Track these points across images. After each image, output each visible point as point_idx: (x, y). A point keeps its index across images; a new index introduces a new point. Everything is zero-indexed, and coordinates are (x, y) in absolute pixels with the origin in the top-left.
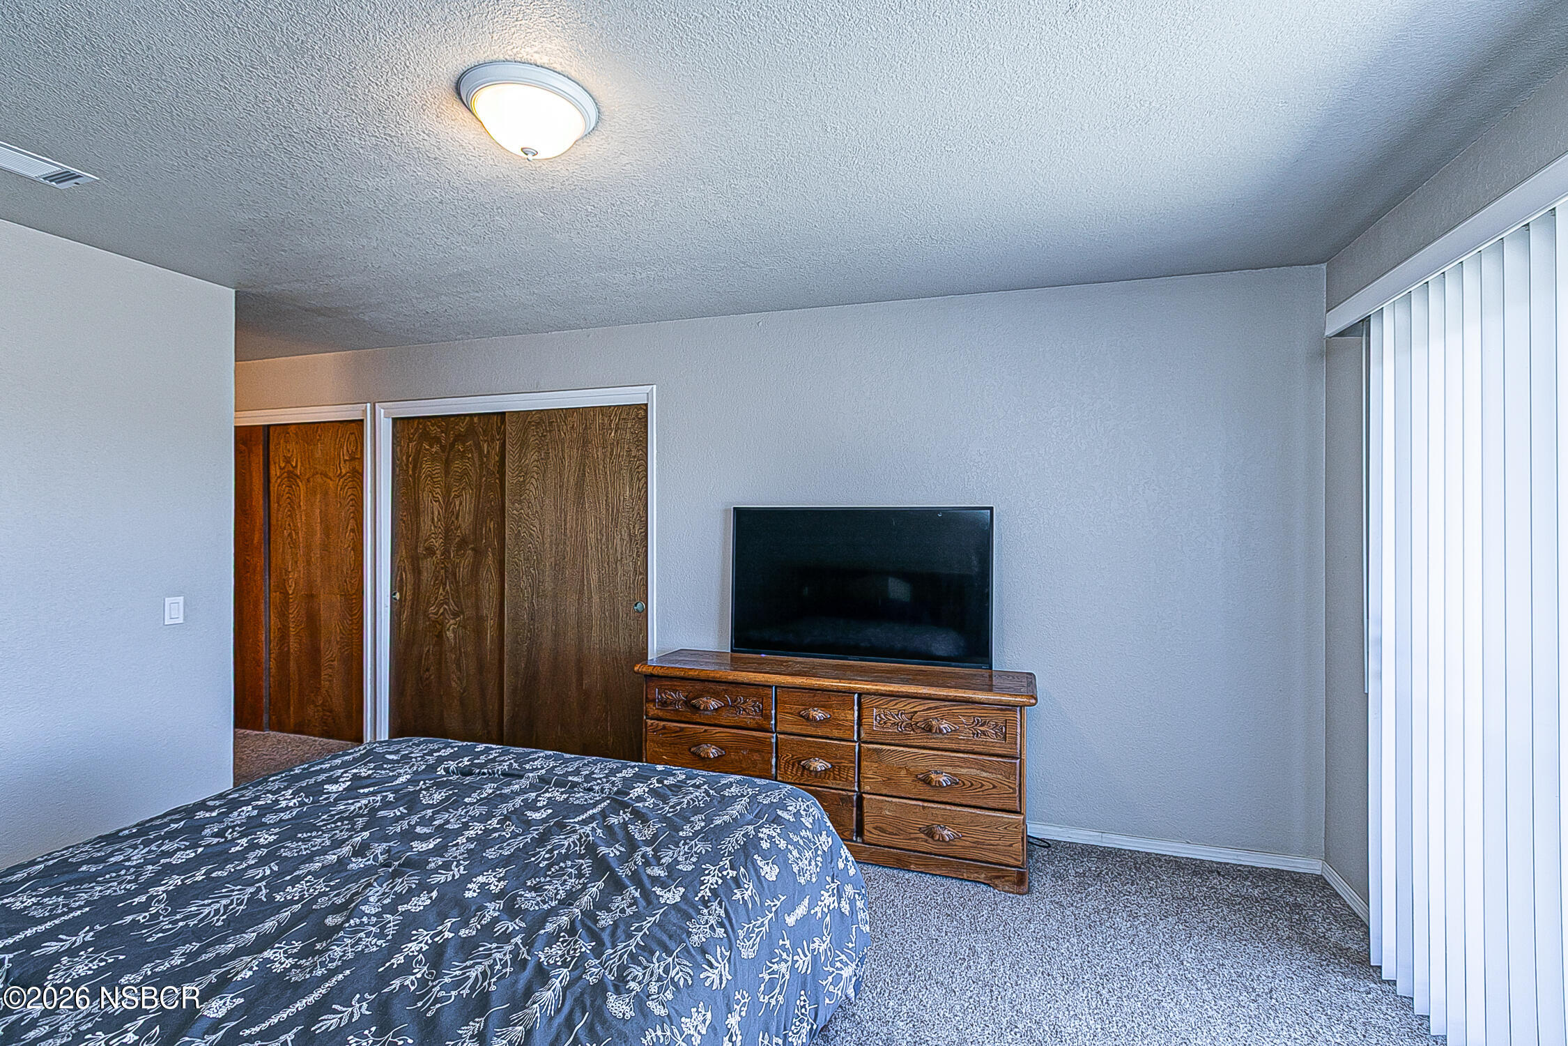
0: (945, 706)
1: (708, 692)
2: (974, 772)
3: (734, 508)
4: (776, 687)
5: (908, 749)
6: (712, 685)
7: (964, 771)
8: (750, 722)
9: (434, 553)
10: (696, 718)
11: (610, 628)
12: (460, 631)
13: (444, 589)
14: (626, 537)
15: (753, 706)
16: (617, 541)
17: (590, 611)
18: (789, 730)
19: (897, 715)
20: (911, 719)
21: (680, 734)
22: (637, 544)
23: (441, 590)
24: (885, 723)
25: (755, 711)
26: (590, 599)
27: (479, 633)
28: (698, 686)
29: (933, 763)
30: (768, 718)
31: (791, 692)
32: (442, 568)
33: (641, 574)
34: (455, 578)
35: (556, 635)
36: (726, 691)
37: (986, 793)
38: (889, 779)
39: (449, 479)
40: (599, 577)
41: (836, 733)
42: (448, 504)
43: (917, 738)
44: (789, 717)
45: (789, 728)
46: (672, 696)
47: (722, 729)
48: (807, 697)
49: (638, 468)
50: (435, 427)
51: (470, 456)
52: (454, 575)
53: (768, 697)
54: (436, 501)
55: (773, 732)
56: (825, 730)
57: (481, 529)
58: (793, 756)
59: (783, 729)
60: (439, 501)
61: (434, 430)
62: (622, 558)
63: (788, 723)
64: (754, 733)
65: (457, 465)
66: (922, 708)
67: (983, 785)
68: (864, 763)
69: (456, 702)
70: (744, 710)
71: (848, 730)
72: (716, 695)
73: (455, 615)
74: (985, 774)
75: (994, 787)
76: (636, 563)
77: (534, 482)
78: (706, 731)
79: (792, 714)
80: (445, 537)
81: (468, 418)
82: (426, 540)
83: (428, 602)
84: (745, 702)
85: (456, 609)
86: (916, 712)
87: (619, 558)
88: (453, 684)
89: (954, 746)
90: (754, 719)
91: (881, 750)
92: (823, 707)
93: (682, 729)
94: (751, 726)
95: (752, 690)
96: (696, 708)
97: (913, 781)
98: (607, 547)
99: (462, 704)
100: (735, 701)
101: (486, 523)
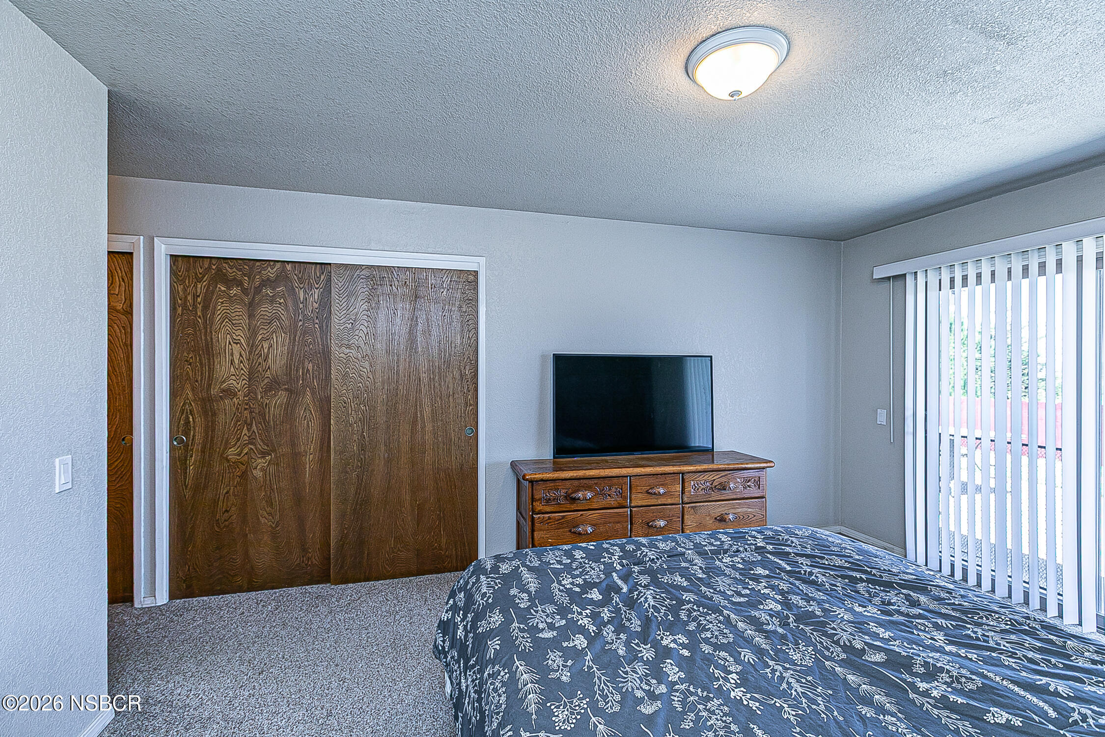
0: (730, 474)
1: (583, 487)
2: (745, 509)
3: (554, 354)
4: (630, 476)
5: (710, 503)
6: (585, 481)
7: (739, 510)
8: (613, 503)
9: (235, 395)
10: (574, 507)
11: (443, 450)
12: (272, 469)
13: (249, 430)
14: (458, 376)
15: (615, 492)
16: (449, 379)
17: (423, 438)
18: (640, 504)
19: (704, 483)
20: (712, 485)
21: (562, 521)
22: (468, 381)
23: (245, 431)
24: (698, 489)
25: (617, 495)
26: (423, 428)
27: (296, 467)
28: (576, 483)
29: (724, 509)
30: (625, 498)
31: (642, 478)
32: (246, 409)
33: (471, 405)
34: (264, 419)
35: (389, 461)
36: (596, 484)
37: (751, 520)
38: (700, 524)
39: (254, 323)
40: (432, 410)
41: (670, 501)
42: (252, 347)
43: (715, 495)
44: (640, 495)
45: (640, 503)
46: (555, 494)
47: (593, 512)
48: (652, 480)
49: (468, 321)
50: (234, 269)
51: (282, 300)
52: (263, 415)
53: (625, 483)
54: (237, 343)
55: (628, 508)
56: (663, 500)
57: (297, 371)
58: (642, 521)
59: (636, 504)
60: (241, 344)
61: (231, 272)
62: (454, 393)
63: (639, 499)
64: (616, 510)
65: (265, 309)
66: (718, 477)
67: (749, 516)
68: (686, 517)
69: (266, 538)
70: (609, 495)
71: (677, 497)
72: (589, 488)
73: (264, 454)
74: (750, 510)
75: (755, 516)
76: (466, 398)
77: (364, 329)
78: (582, 515)
79: (642, 493)
80: (250, 379)
81: (278, 265)
82: (224, 382)
83: (227, 442)
84: (610, 489)
85: (266, 448)
86: (714, 480)
87: (451, 393)
88: (263, 520)
89: (735, 497)
90: (616, 500)
91: (696, 507)
92: (661, 485)
93: (563, 517)
94: (614, 506)
95: (615, 480)
96: (574, 500)
97: (714, 522)
98: (440, 384)
99: (274, 536)
100: (603, 490)
101: (303, 364)
